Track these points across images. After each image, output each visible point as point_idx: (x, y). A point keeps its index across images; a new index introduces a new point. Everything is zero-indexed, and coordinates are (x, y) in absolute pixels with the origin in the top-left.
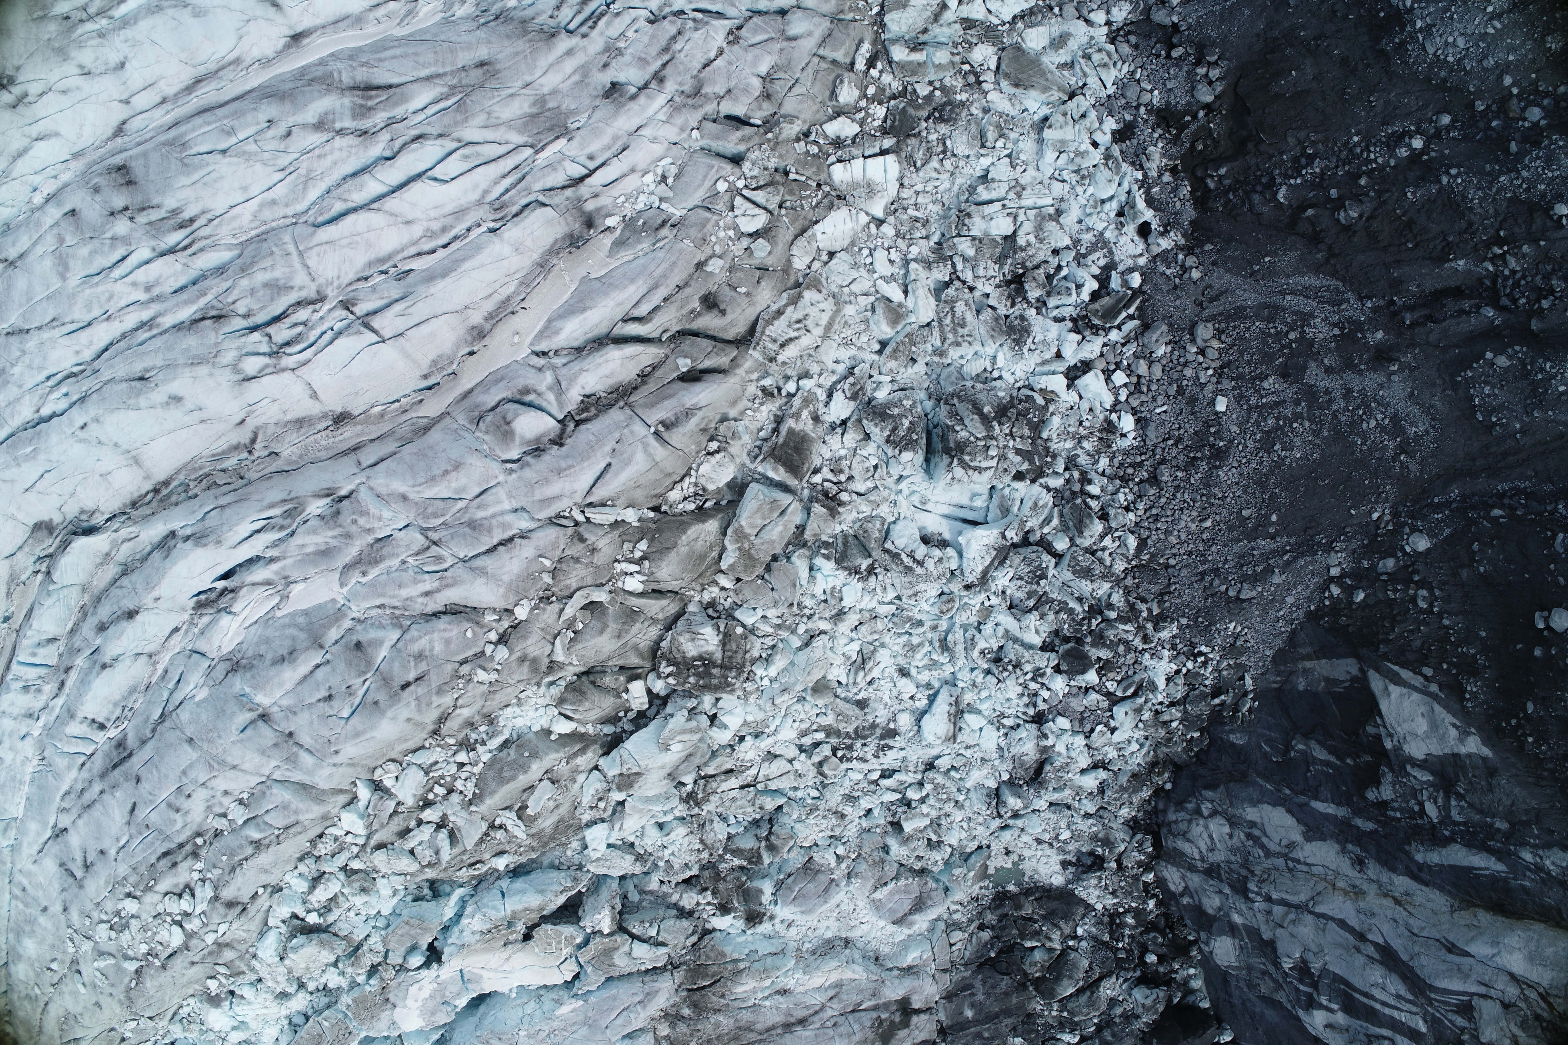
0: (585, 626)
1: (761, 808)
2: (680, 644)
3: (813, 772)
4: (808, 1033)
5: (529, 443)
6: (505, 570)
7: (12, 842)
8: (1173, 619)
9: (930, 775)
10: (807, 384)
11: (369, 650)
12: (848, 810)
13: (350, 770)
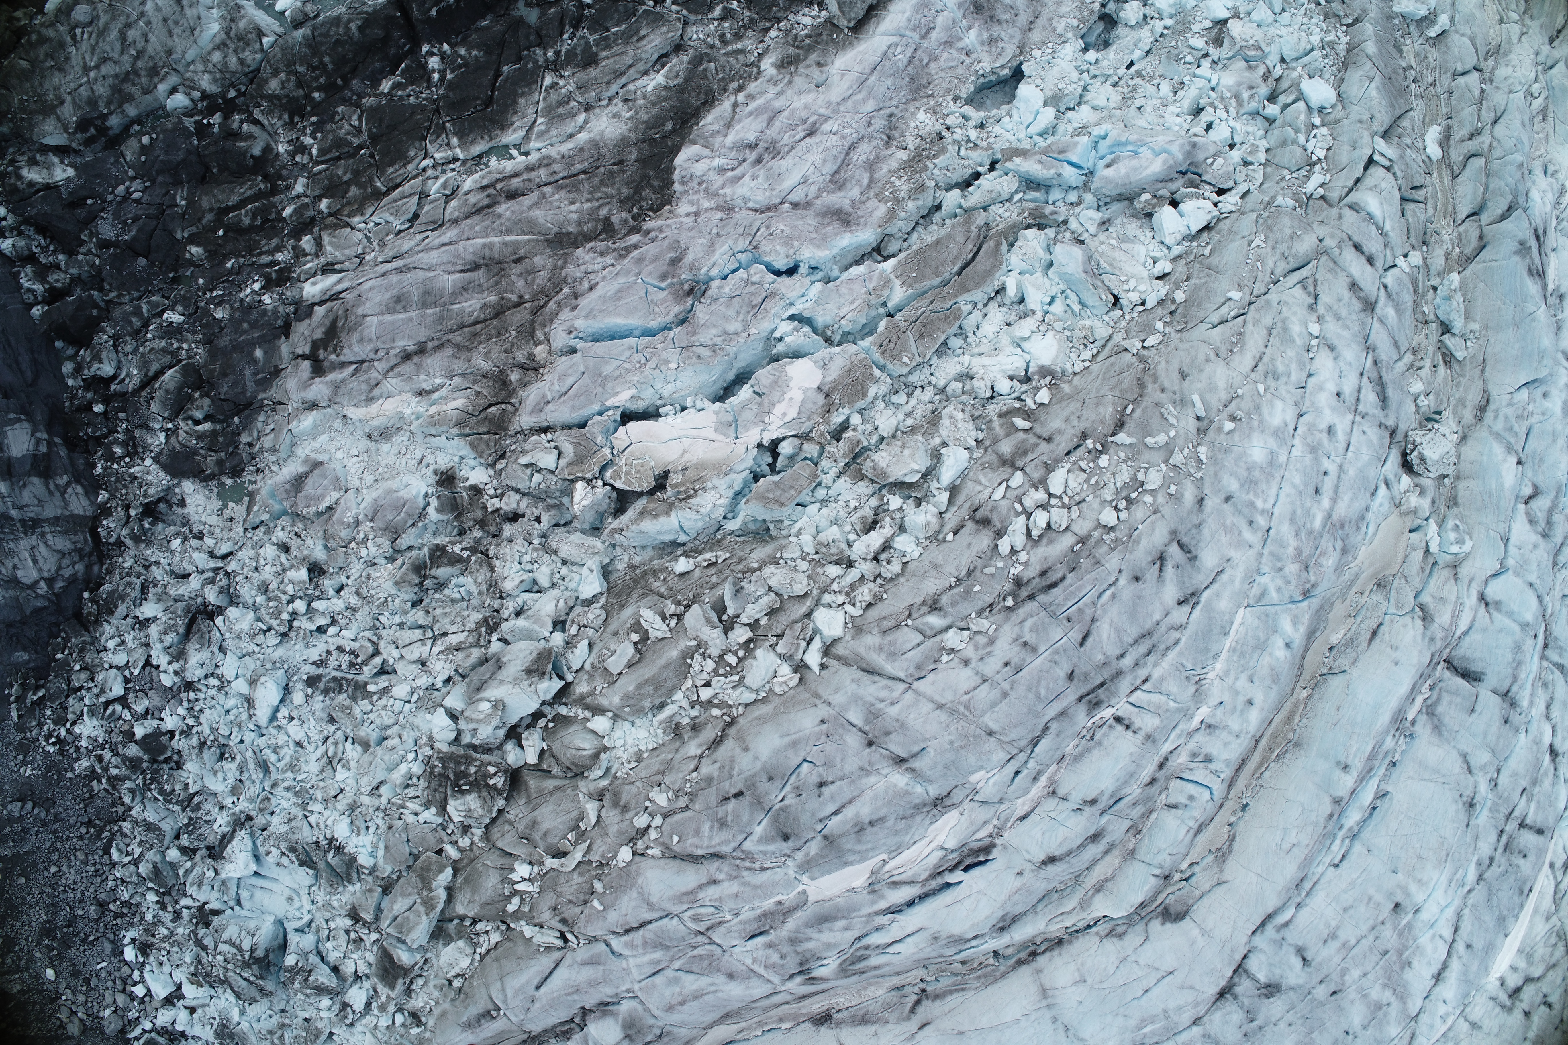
0: (565, 837)
1: (428, 612)
2: (482, 806)
3: (382, 645)
4: (402, 343)
5: (611, 1013)
6: (633, 904)
7: (1259, 579)
8: (80, 775)
9: (282, 629)
10: (384, 1022)
11: (773, 833)
12: (353, 600)
13: (821, 691)
